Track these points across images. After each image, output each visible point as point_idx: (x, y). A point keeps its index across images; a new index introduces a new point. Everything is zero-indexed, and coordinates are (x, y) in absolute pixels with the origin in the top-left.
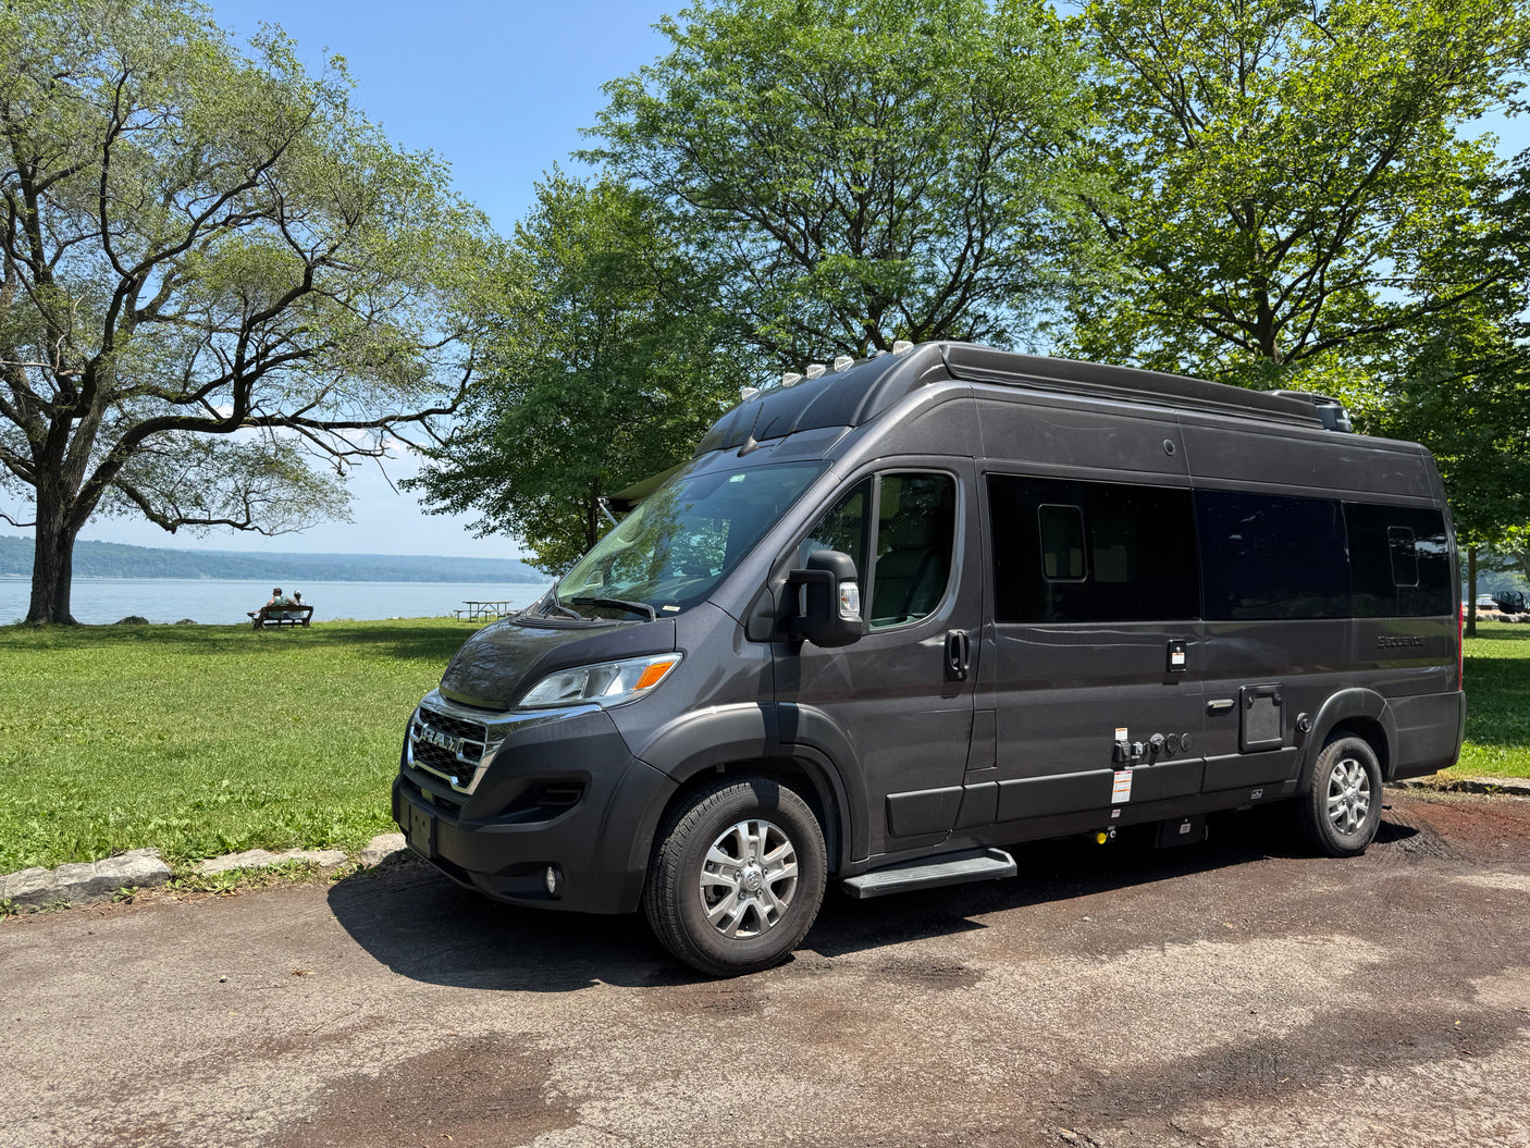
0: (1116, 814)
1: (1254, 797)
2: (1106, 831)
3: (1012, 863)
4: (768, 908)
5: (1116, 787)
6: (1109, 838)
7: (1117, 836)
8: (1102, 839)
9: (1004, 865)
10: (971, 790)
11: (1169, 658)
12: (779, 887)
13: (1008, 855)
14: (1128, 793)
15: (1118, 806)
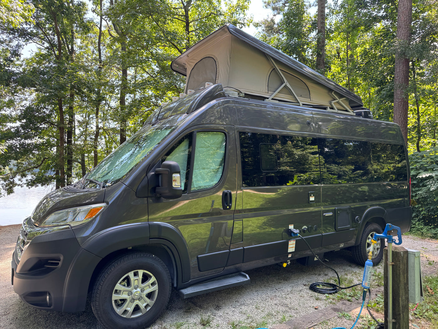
0: (290, 256)
1: (340, 246)
2: (286, 262)
3: (248, 278)
4: (145, 304)
5: (290, 246)
6: (288, 264)
7: (290, 264)
8: (285, 265)
9: (245, 279)
10: (233, 251)
11: (309, 199)
12: (150, 296)
13: (247, 275)
14: (294, 248)
15: (290, 253)
